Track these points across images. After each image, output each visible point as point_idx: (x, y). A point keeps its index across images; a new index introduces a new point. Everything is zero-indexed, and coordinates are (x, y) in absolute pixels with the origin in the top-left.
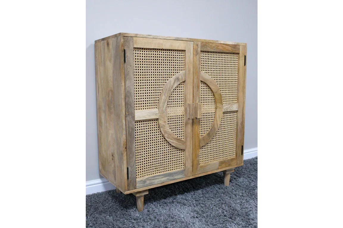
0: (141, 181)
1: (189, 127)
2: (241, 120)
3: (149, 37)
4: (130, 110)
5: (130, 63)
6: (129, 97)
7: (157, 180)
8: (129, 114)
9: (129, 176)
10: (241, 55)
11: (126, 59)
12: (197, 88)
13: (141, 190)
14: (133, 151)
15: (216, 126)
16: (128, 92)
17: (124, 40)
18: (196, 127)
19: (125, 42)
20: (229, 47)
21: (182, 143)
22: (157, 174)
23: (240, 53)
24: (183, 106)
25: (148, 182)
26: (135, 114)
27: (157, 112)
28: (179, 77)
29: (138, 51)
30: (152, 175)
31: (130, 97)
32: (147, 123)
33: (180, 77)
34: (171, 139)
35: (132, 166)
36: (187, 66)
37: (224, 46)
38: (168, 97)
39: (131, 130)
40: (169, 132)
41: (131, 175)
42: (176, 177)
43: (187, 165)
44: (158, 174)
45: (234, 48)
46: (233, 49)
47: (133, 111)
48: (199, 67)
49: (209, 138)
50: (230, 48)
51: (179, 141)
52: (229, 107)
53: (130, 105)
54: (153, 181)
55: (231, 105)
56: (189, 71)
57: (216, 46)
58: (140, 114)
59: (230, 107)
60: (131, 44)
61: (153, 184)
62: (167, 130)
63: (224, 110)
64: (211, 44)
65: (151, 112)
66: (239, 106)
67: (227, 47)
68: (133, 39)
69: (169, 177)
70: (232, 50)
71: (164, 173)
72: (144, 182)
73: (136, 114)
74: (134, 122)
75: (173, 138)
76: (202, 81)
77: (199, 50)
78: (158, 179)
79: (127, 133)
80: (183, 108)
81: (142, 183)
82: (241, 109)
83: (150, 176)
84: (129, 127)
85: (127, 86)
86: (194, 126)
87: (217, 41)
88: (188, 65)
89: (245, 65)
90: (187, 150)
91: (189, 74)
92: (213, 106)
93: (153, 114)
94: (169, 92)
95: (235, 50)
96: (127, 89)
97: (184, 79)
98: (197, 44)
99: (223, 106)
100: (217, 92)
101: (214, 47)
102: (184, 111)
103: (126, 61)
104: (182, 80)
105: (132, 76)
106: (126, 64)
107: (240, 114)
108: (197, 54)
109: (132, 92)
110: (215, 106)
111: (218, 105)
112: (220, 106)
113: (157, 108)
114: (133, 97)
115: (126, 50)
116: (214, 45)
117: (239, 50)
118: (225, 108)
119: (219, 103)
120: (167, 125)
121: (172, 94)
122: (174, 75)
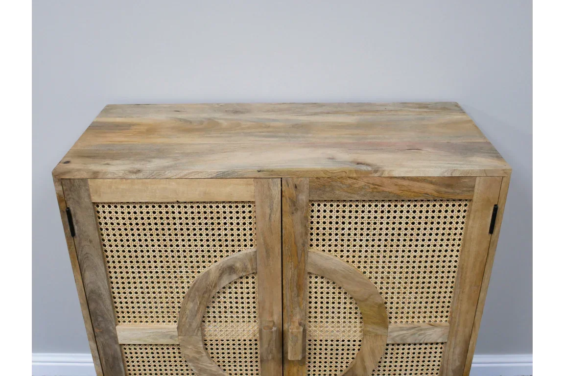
2: (458, 363)
3: (134, 176)
4: (102, 325)
5: (88, 236)
6: (97, 302)
8: (101, 332)
10: (477, 201)
11: (76, 227)
12: (295, 289)
15: (359, 371)
16: (92, 292)
17: (64, 188)
19: (66, 193)
20: (425, 185)
23: (475, 198)
24: (255, 321)
27: (176, 334)
28: (234, 265)
31: (100, 302)
32: (154, 348)
33: (238, 265)
36: (260, 238)
37: (405, 183)
38: (202, 306)
39: (111, 360)
40: (211, 370)
45: (449, 186)
46: (443, 189)
47: (111, 328)
48: (301, 241)
50: (430, 189)
52: (412, 335)
53: (103, 317)
55: (420, 330)
56: (267, 250)
57: (372, 186)
58: (130, 334)
59: (417, 335)
60: (83, 194)
62: (206, 368)
63: (393, 339)
64: (349, 181)
66: (452, 333)
67: (418, 184)
68: (86, 184)
70: (438, 192)
73: (118, 333)
74: (117, 347)
76: (310, 273)
77: (303, 198)
79: (104, 363)
80: (253, 327)
82: (460, 338)
85: (87, 281)
87: (377, 172)
88: (264, 237)
89: (491, 231)
91: (267, 258)
92: (355, 327)
93: (164, 335)
94: (206, 295)
95: (452, 193)
96: (90, 287)
97: (252, 269)
98: (297, 183)
99: (389, 330)
100: (366, 300)
101: (361, 188)
102: (257, 331)
103: (76, 232)
104: (245, 271)
105: (98, 261)
106: (77, 240)
107: (452, 350)
108: (296, 210)
109: (104, 293)
110: (361, 327)
111: (370, 328)
112: (380, 330)
113: (175, 322)
114: (108, 302)
115: (71, 209)
116: (363, 184)
117: (473, 191)
118: (397, 336)
119: (374, 323)
120: (205, 358)
121: (219, 297)
122: (221, 256)
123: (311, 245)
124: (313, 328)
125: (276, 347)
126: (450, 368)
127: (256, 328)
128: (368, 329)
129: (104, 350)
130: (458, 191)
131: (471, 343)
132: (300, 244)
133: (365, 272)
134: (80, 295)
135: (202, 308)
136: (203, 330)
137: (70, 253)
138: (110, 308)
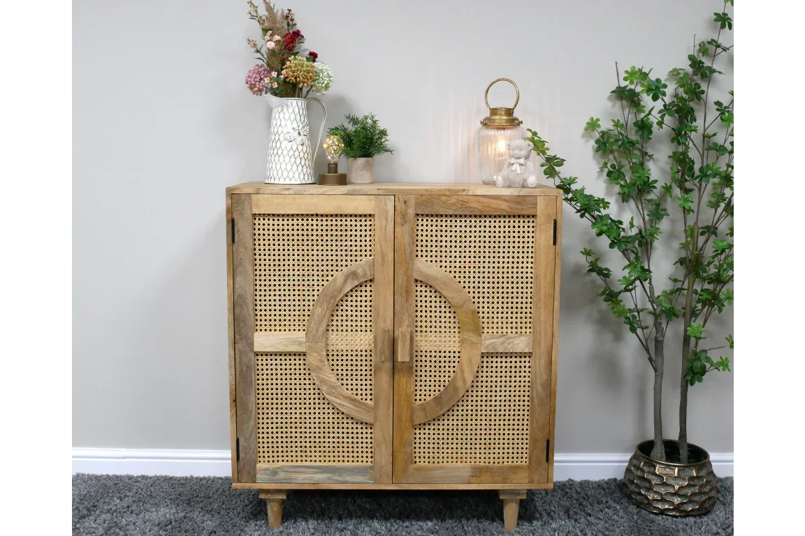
0: (266, 469)
1: (385, 378)
2: (545, 377)
3: (287, 192)
4: (243, 331)
5: (245, 243)
6: (242, 307)
7: (303, 476)
8: (241, 339)
9: (242, 455)
10: (541, 217)
11: (236, 236)
12: (404, 295)
13: (266, 486)
14: (250, 409)
15: (459, 383)
16: (240, 296)
17: (233, 201)
18: (402, 381)
19: (234, 206)
20: (499, 202)
21: (364, 409)
22: (304, 464)
23: (539, 213)
24: (371, 331)
25: (282, 475)
26: (255, 339)
27: (304, 340)
28: (357, 271)
29: (264, 219)
30: (294, 464)
31: (244, 307)
32: (283, 359)
33: (360, 271)
34: (335, 397)
35: (248, 437)
36: (378, 248)
37: (486, 200)
38: (328, 311)
39: (245, 369)
40: (330, 382)
41: (246, 454)
42: (349, 479)
43: (377, 457)
44: (308, 463)
45: (518, 203)
46: (514, 206)
47: (249, 334)
48: (409, 249)
49: (438, 408)
50: (504, 206)
51: (356, 404)
52: (502, 343)
53: (244, 322)
54: (294, 475)
55: (509, 338)
56: (383, 258)
57: (461, 203)
58: (263, 341)
59: (506, 344)
60: (247, 207)
61: (294, 481)
62: (327, 378)
63: (486, 347)
64: (444, 198)
65: (289, 338)
66: (535, 342)
67: (495, 201)
68: (250, 198)
69: (330, 475)
70: (510, 208)
71: (322, 464)
72: (275, 472)
74: (252, 355)
75: (342, 395)
76: (416, 281)
77: (411, 212)
78: (306, 473)
79: (238, 373)
80: (369, 337)
81: (268, 475)
82: (544, 349)
83: (290, 464)
84: (240, 363)
85: (236, 286)
86: (396, 377)
87: (464, 190)
88: (381, 246)
89: (555, 243)
90: (377, 427)
91: (383, 264)
92: (454, 337)
93: (294, 342)
94: (332, 301)
95: (521, 210)
96: (238, 291)
97: (371, 275)
98: (406, 200)
99: (483, 338)
100: (462, 306)
101: (454, 204)
102: (372, 341)
103: (236, 240)
104: (365, 277)
105: (250, 268)
106: (235, 246)
107: (538, 361)
108: (405, 222)
109: (249, 298)
110: (459, 337)
111: (466, 335)
112: (474, 338)
113: (304, 330)
114: (251, 306)
115: (235, 219)
116: (455, 200)
117: (536, 208)
118: (489, 345)
119: (469, 330)
120: (327, 369)
121: (342, 305)
122: (347, 266)
123: (417, 256)
124: (419, 338)
125: (388, 348)
126: (538, 380)
127: (371, 337)
128: (465, 336)
129: (240, 358)
130: (526, 208)
131: (553, 354)
132: (408, 252)
133: (460, 282)
134: (229, 299)
135: (328, 314)
136: (327, 339)
137: (228, 259)
138: (252, 313)
